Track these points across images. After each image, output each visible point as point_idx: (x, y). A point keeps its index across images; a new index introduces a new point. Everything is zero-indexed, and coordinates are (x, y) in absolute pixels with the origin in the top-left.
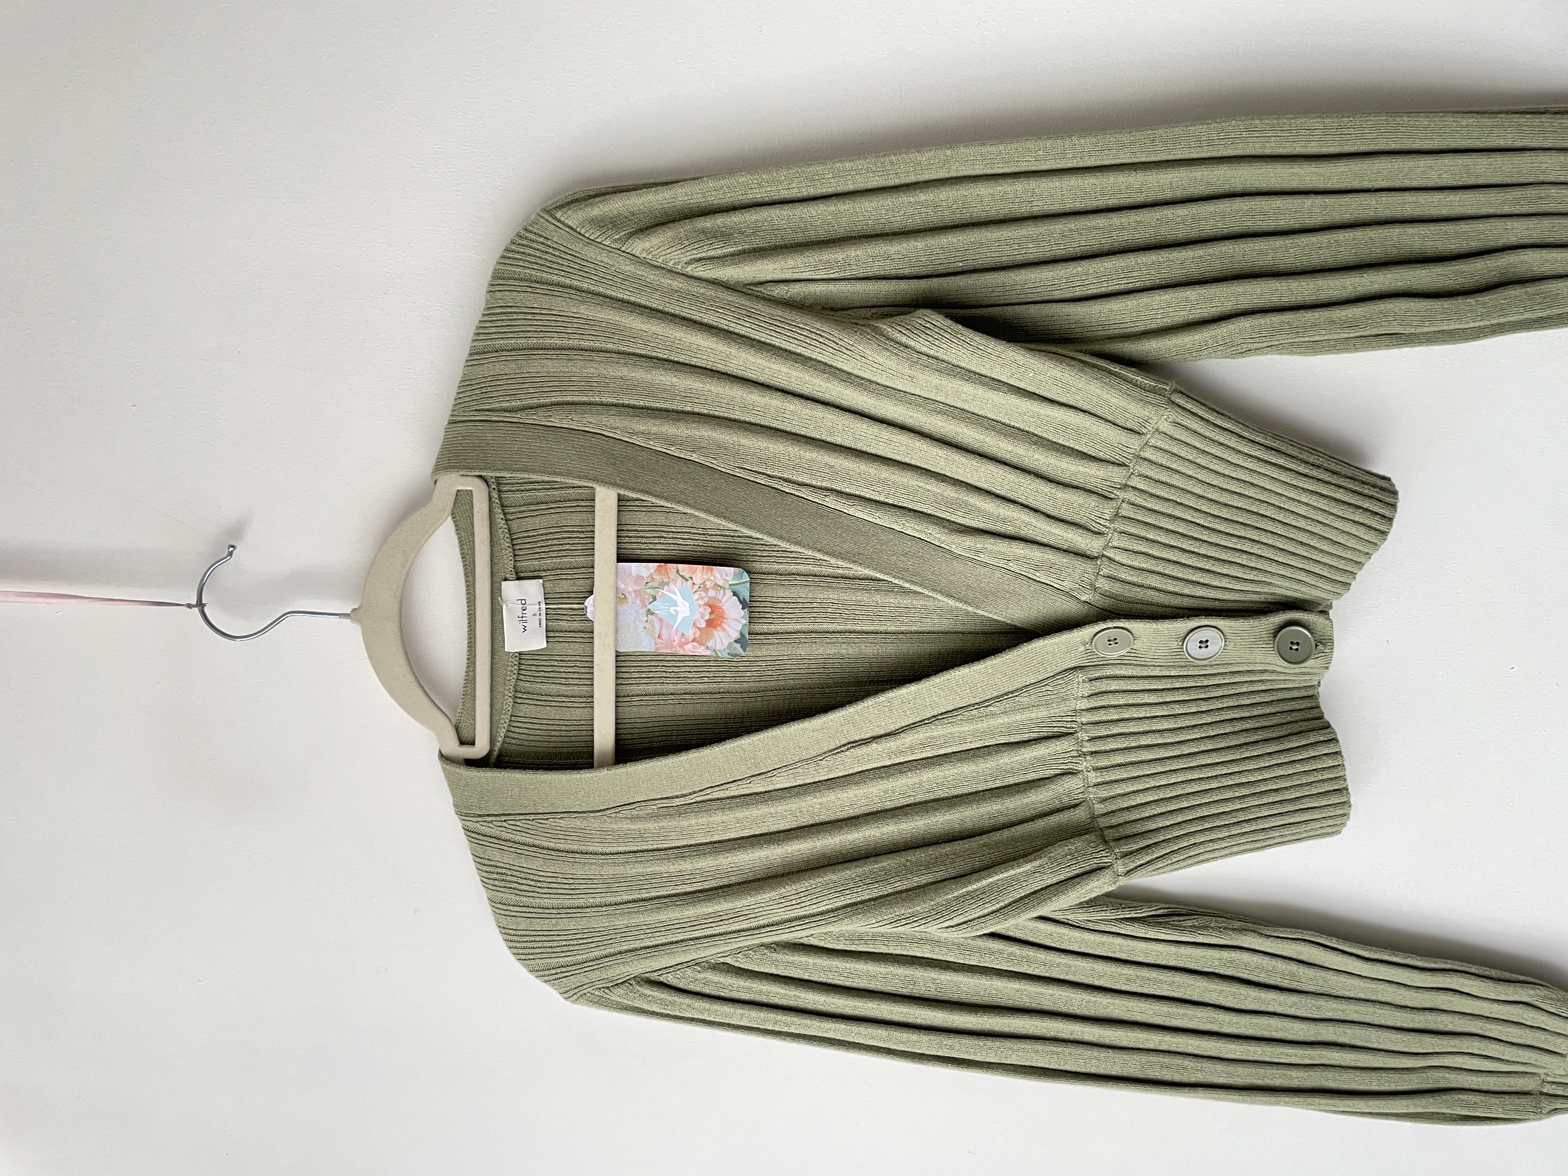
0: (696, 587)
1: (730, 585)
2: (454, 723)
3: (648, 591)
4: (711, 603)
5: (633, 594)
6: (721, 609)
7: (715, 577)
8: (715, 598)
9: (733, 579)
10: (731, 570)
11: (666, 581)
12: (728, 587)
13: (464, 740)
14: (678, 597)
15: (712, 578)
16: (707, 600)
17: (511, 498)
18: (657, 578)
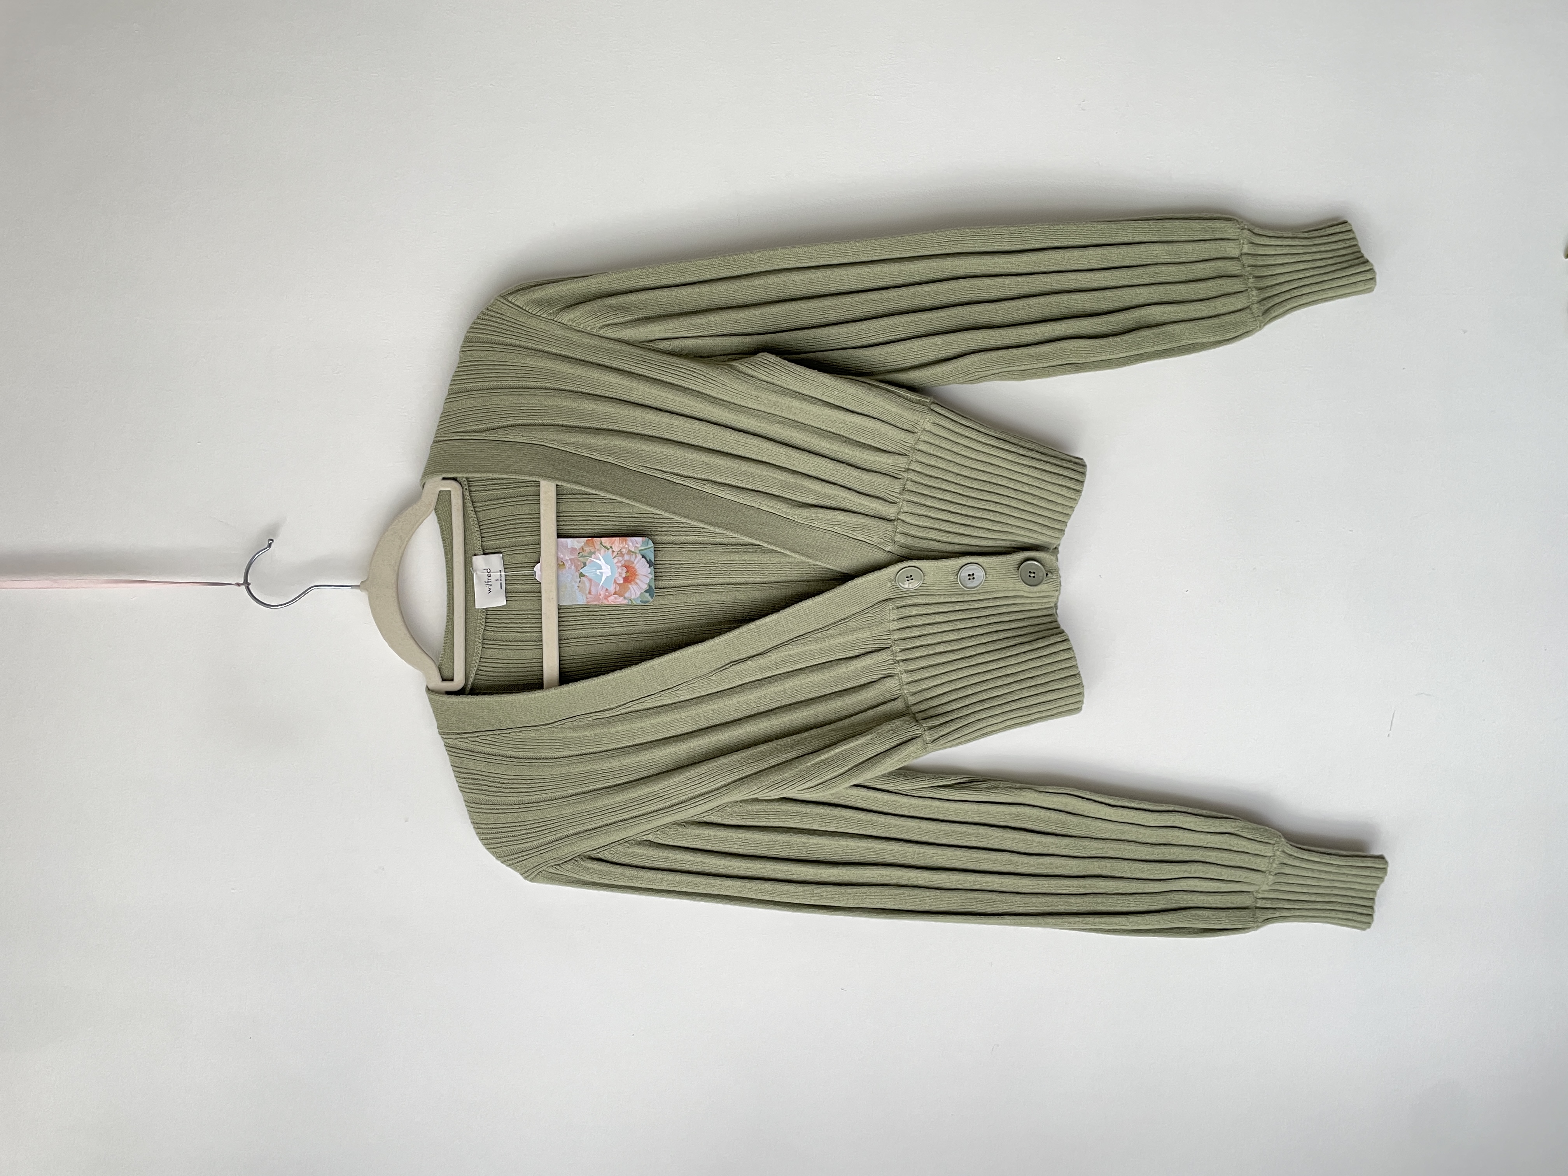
0: (615, 554)
1: (640, 550)
2: (438, 665)
3: (580, 559)
4: (627, 564)
5: (569, 562)
6: (633, 568)
7: (628, 545)
8: (629, 561)
9: (641, 546)
10: (639, 539)
11: (593, 551)
12: (638, 552)
13: (444, 678)
14: (602, 562)
15: (627, 546)
16: (623, 562)
17: (478, 496)
18: (587, 549)
